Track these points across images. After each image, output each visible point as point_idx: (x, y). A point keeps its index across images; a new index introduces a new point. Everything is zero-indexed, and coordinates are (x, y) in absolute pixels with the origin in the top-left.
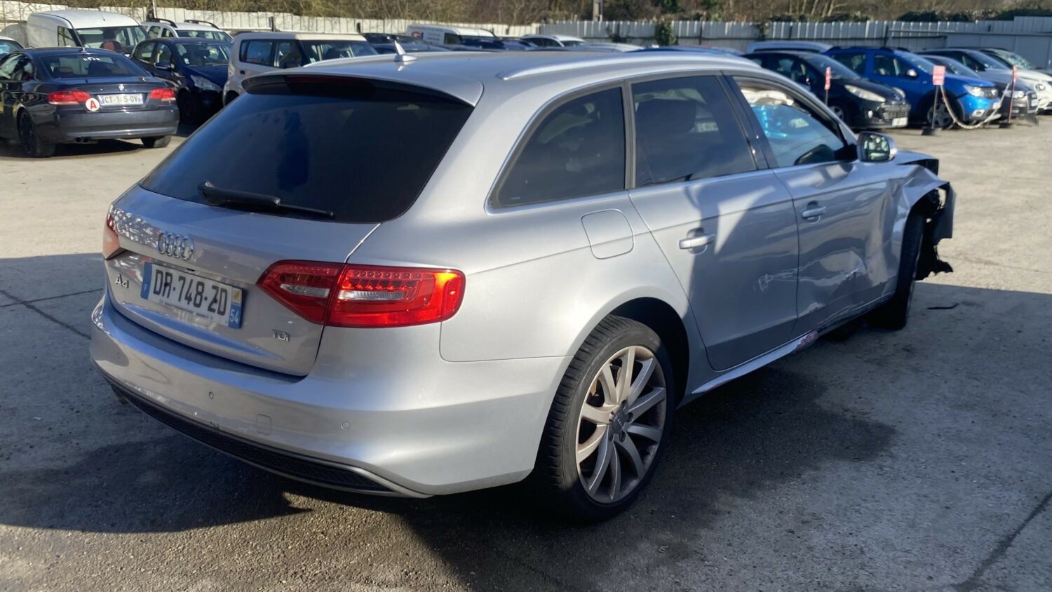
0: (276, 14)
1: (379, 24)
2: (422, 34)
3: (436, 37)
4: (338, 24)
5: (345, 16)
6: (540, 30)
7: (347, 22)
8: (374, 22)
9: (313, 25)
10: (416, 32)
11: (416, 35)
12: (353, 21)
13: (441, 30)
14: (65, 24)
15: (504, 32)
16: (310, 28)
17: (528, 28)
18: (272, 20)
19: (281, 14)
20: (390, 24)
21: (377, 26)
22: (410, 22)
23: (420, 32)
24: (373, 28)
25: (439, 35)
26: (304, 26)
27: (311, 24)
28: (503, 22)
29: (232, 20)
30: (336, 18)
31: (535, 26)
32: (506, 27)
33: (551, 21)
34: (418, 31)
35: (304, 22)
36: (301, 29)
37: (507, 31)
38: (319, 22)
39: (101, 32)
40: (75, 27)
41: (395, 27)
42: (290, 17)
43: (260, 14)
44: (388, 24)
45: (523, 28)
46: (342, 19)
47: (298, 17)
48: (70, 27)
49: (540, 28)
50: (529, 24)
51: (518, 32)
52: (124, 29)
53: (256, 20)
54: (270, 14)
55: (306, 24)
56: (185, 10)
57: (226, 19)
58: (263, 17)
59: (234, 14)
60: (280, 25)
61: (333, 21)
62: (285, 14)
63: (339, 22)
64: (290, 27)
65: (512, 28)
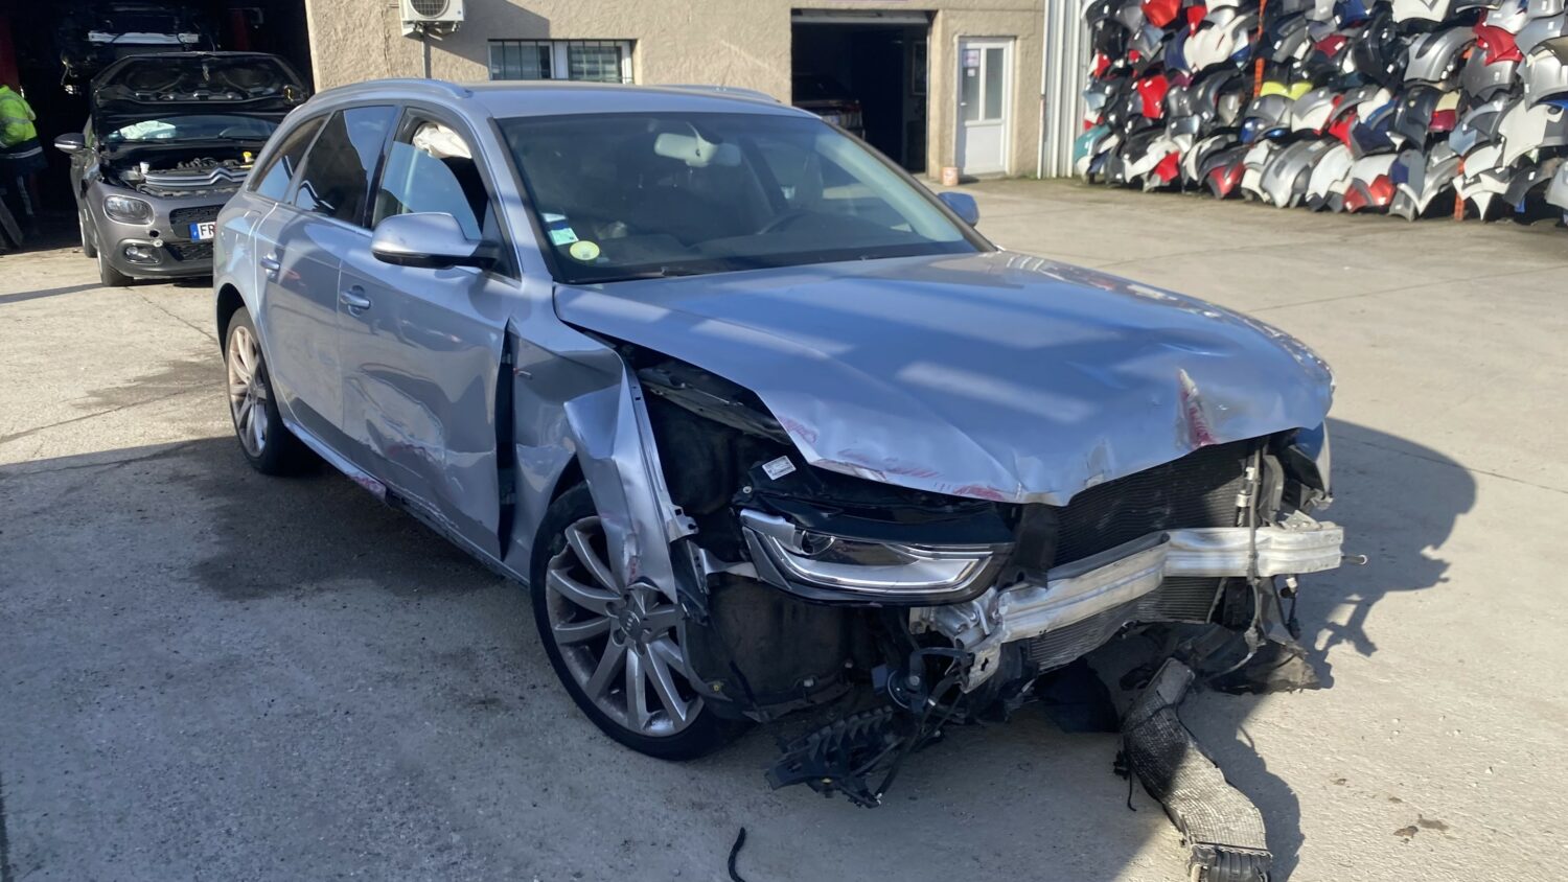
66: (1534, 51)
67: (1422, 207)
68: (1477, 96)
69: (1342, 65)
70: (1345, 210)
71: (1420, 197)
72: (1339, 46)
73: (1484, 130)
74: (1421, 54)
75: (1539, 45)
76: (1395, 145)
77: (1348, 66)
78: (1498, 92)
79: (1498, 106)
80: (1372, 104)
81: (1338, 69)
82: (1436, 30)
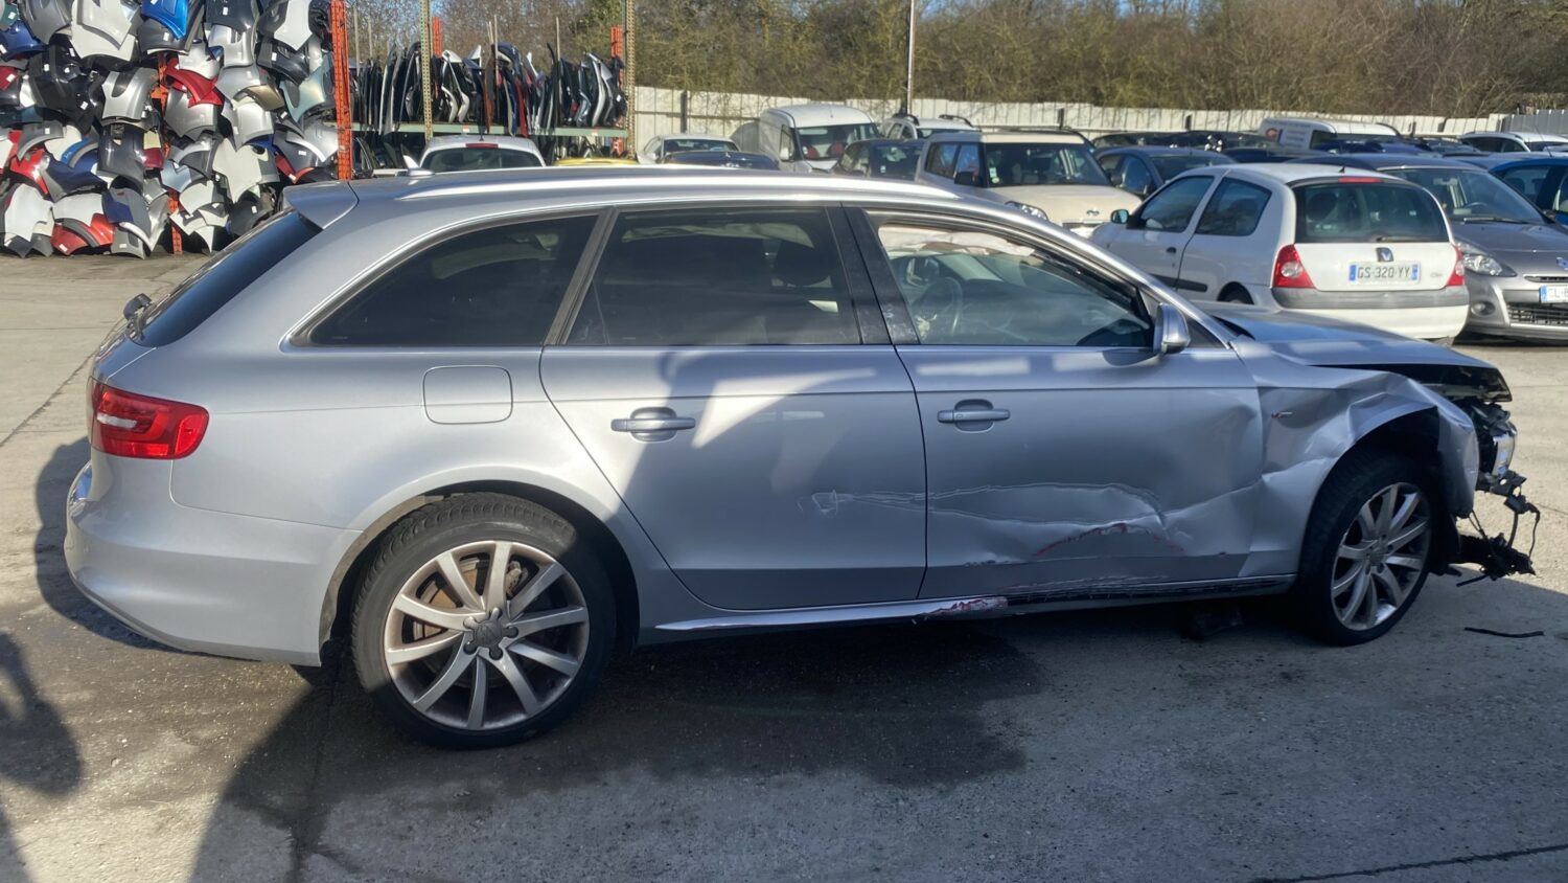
0: (1069, 105)
1: (1221, 117)
2: (1281, 131)
3: (1298, 136)
4: (1158, 117)
5: (1167, 106)
6: (1504, 126)
7: (1172, 116)
8: (1214, 114)
9: (1120, 119)
10: (1273, 129)
11: (1271, 133)
12: (1181, 114)
13: (1308, 126)
14: (788, 122)
15: (1436, 126)
16: (1116, 124)
17: (1482, 121)
18: (1061, 113)
19: (1077, 105)
20: (1239, 118)
21: (1218, 120)
22: (1271, 115)
23: (1278, 128)
24: (1211, 122)
25: (1303, 133)
26: (1107, 120)
27: (1117, 118)
28: (1436, 113)
29: (1008, 113)
30: (1155, 110)
31: (1495, 118)
32: (1440, 120)
33: (1530, 109)
34: (1274, 126)
35: (1108, 115)
36: (1102, 125)
37: (1442, 127)
38: (1129, 117)
39: (824, 132)
40: (798, 126)
41: (1246, 122)
42: (1088, 109)
43: (1047, 105)
44: (1235, 117)
45: (1472, 121)
46: (1164, 111)
47: (1099, 109)
48: (792, 126)
49: (1504, 120)
50: (1485, 116)
51: (1459, 127)
52: (857, 126)
53: (1040, 113)
54: (1060, 106)
55: (1111, 118)
56: (948, 101)
57: (1000, 113)
58: (1049, 109)
59: (1012, 105)
60: (1072, 120)
61: (1152, 114)
62: (1082, 105)
63: (1160, 115)
64: (1087, 122)
65: (1451, 122)
66: (237, 97)
67: (152, 243)
68: (185, 136)
69: (18, 96)
70: (57, 253)
71: (149, 236)
72: (11, 78)
73: (200, 168)
74: (116, 93)
75: (242, 92)
76: (105, 184)
77: (26, 98)
78: (207, 132)
79: (205, 146)
80: (64, 141)
81: (16, 102)
82: (125, 70)
